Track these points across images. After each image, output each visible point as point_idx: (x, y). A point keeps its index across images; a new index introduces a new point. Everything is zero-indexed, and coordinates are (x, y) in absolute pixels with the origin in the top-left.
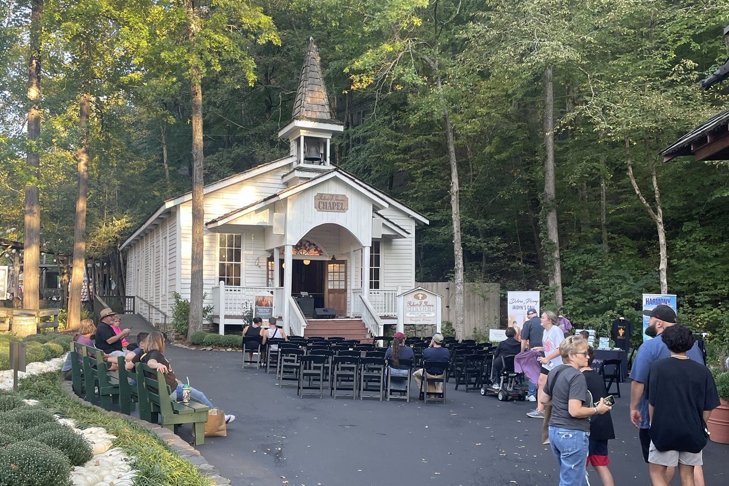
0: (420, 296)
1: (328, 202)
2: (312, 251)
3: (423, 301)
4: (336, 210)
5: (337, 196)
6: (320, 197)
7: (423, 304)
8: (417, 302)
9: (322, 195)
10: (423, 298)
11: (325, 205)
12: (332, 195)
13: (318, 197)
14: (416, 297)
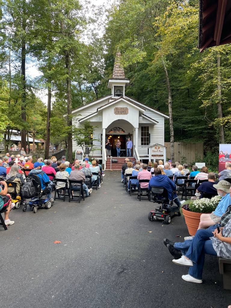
0: (157, 148)
1: (120, 111)
2: (121, 131)
3: (159, 150)
4: (123, 114)
5: (124, 108)
6: (117, 109)
7: (159, 151)
8: (156, 150)
9: (117, 108)
10: (158, 149)
11: (118, 112)
12: (122, 108)
13: (115, 109)
14: (156, 148)
